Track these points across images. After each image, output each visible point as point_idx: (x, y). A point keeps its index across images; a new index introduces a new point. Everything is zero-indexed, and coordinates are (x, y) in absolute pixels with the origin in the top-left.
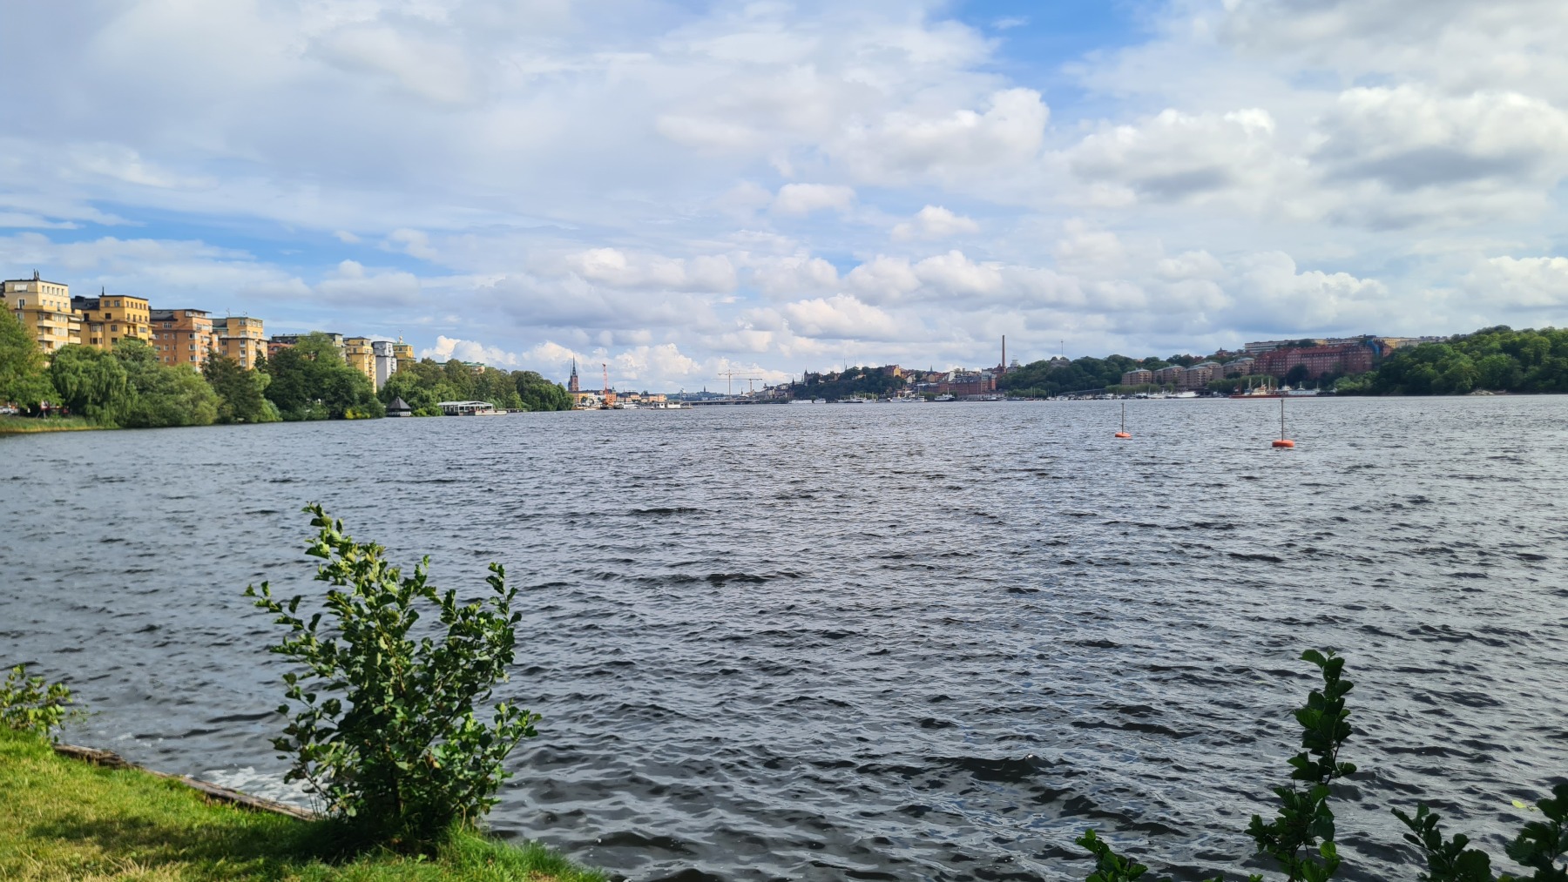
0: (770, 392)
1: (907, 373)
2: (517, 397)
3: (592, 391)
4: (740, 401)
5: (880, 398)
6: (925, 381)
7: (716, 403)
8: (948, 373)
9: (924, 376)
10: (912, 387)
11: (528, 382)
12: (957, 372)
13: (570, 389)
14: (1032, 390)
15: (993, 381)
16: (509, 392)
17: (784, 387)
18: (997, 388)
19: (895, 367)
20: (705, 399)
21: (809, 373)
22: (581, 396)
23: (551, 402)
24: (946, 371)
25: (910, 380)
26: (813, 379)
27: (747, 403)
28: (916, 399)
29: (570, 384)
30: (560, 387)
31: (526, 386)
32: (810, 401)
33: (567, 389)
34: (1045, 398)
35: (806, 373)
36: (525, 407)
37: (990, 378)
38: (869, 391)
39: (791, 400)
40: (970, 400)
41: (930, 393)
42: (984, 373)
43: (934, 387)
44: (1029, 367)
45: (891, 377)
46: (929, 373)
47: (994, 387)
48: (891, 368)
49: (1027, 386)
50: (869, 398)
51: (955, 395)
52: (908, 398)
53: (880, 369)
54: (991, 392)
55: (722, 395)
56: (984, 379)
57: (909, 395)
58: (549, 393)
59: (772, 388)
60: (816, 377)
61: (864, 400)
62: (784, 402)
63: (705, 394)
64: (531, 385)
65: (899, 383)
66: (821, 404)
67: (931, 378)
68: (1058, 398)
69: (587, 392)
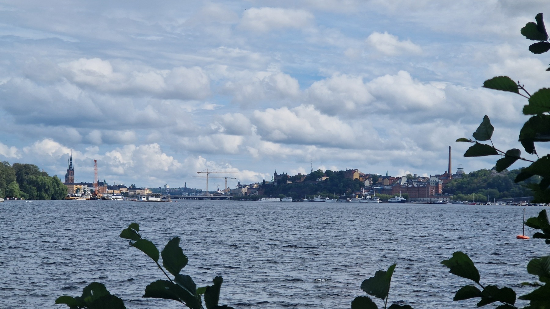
0: (244, 191)
1: (365, 177)
2: (16, 186)
3: (85, 184)
4: (217, 197)
5: (340, 198)
6: (381, 184)
7: (194, 198)
8: (401, 178)
9: (380, 180)
10: (369, 189)
11: (27, 174)
12: (409, 177)
13: (67, 181)
14: (474, 196)
15: (440, 186)
16: (9, 182)
17: (256, 186)
18: (443, 193)
19: (354, 171)
20: (186, 194)
21: (279, 174)
22: (76, 187)
23: (46, 191)
24: (399, 176)
25: (367, 183)
26: (281, 179)
27: (222, 199)
28: (372, 200)
29: (67, 176)
30: (55, 180)
31: (25, 177)
32: (278, 199)
33: (63, 181)
34: (485, 203)
35: (276, 174)
36: (23, 196)
37: (437, 184)
38: (331, 191)
39: (262, 197)
40: (419, 203)
41: (384, 195)
42: (432, 179)
43: (388, 190)
44: (472, 175)
45: (351, 180)
46: (384, 178)
47: (440, 191)
48: (351, 172)
49: (470, 192)
50: (331, 198)
51: (406, 197)
52: (365, 199)
53: (341, 172)
54: (438, 195)
55: (201, 191)
56: (432, 185)
57: (366, 195)
58: (45, 184)
59: (244, 186)
60: (285, 177)
61: (327, 200)
62: (255, 199)
63: (186, 189)
64: (30, 176)
65: (358, 185)
66: (288, 202)
67: (387, 182)
68: (497, 204)
69: (82, 184)
